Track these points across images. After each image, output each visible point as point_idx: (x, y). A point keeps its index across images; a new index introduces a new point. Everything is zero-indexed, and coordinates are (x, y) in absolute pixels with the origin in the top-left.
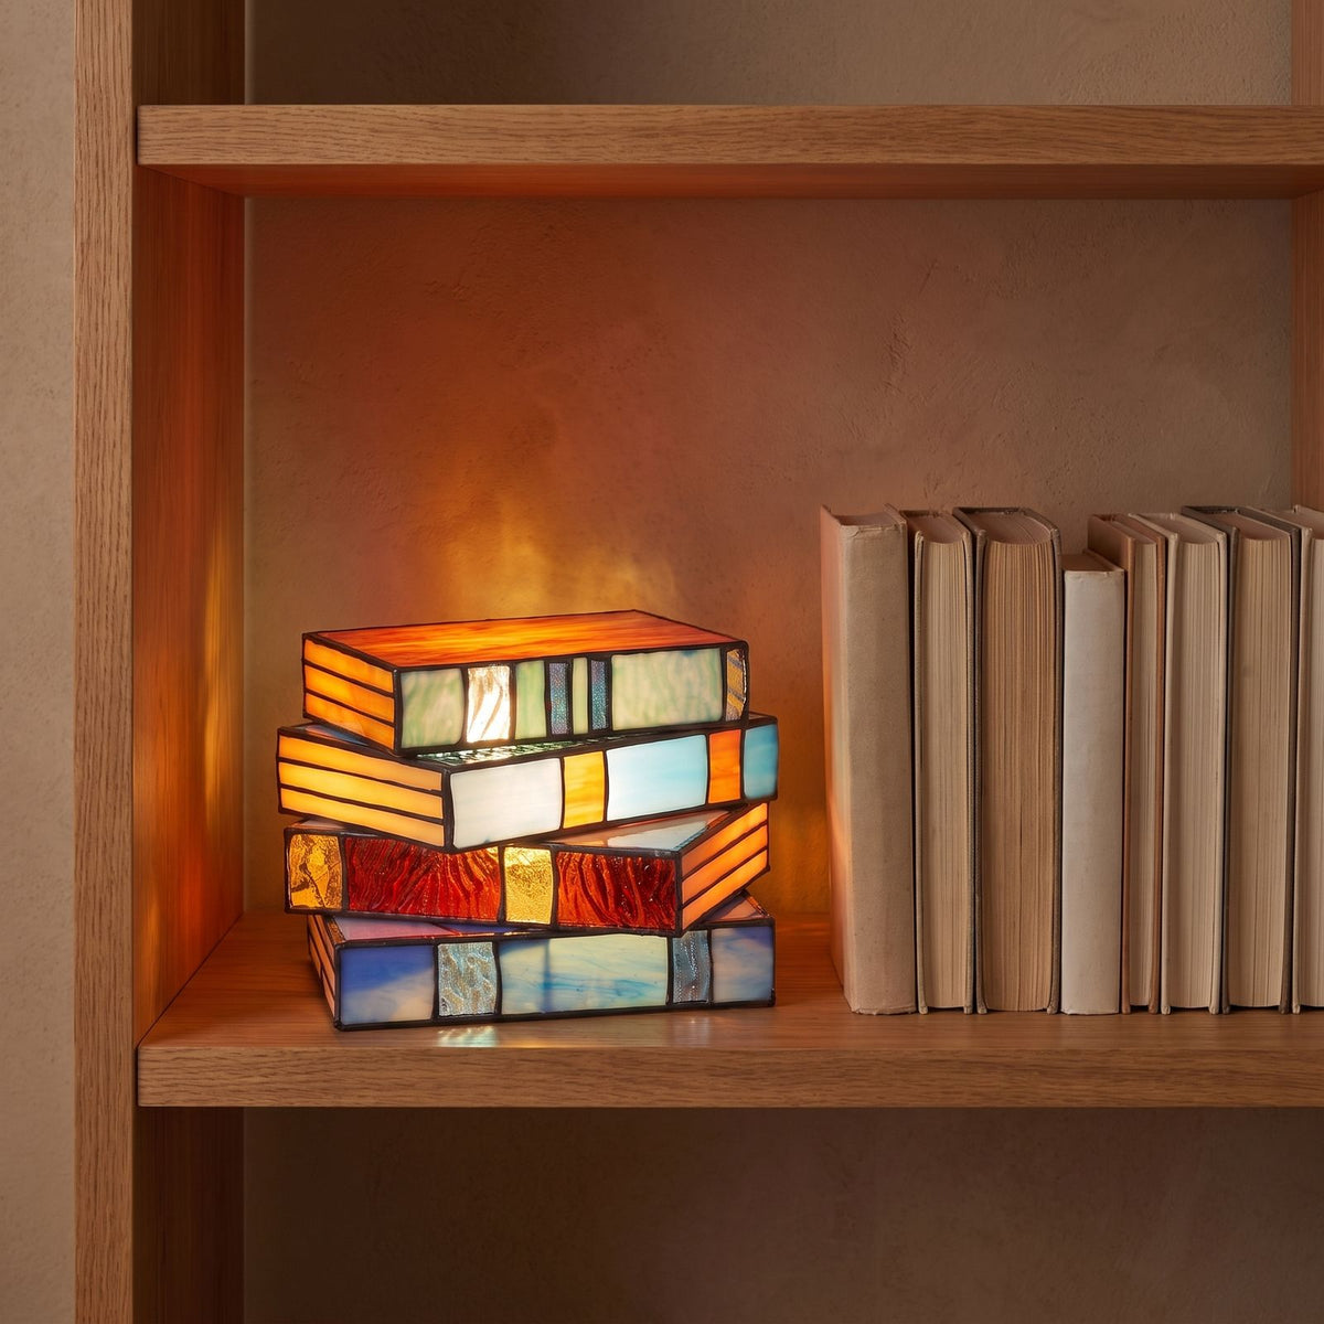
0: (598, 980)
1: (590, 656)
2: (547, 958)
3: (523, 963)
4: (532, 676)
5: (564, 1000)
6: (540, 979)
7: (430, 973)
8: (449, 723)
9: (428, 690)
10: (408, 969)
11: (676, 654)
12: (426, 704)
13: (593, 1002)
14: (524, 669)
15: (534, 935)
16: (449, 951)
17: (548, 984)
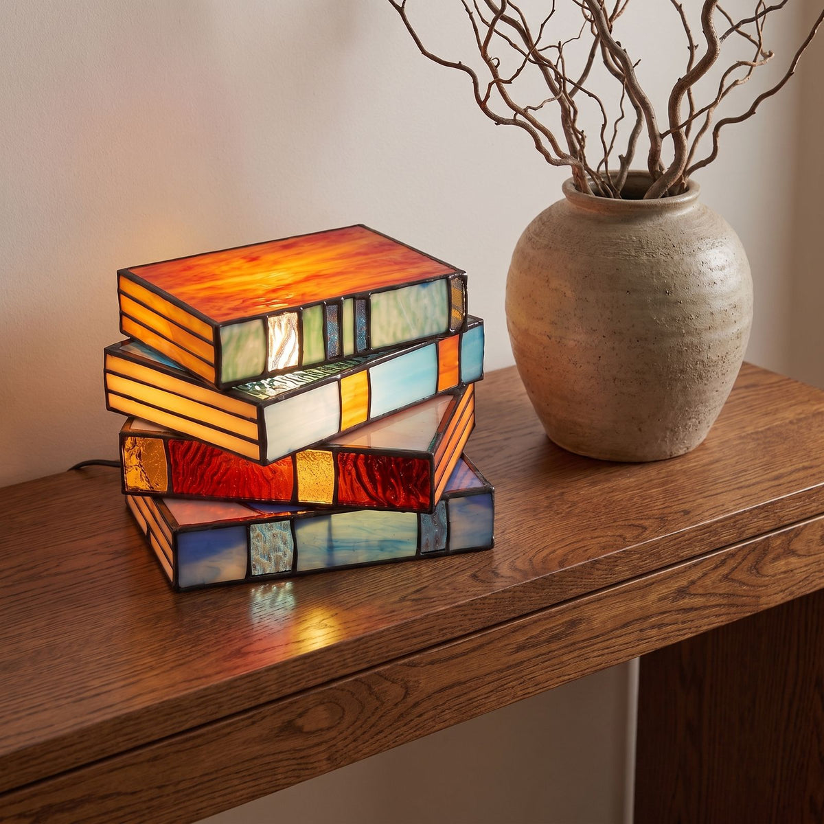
0: (367, 541)
1: (354, 297)
2: (330, 529)
3: (312, 533)
4: (314, 318)
5: (342, 557)
6: (325, 544)
7: (243, 547)
8: (255, 360)
9: (239, 339)
10: (228, 544)
11: (415, 288)
12: (238, 348)
13: (362, 558)
14: (308, 313)
15: (319, 512)
16: (257, 530)
17: (331, 548)
